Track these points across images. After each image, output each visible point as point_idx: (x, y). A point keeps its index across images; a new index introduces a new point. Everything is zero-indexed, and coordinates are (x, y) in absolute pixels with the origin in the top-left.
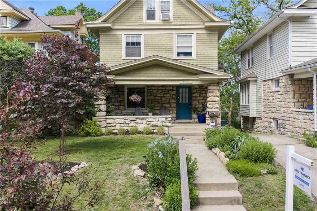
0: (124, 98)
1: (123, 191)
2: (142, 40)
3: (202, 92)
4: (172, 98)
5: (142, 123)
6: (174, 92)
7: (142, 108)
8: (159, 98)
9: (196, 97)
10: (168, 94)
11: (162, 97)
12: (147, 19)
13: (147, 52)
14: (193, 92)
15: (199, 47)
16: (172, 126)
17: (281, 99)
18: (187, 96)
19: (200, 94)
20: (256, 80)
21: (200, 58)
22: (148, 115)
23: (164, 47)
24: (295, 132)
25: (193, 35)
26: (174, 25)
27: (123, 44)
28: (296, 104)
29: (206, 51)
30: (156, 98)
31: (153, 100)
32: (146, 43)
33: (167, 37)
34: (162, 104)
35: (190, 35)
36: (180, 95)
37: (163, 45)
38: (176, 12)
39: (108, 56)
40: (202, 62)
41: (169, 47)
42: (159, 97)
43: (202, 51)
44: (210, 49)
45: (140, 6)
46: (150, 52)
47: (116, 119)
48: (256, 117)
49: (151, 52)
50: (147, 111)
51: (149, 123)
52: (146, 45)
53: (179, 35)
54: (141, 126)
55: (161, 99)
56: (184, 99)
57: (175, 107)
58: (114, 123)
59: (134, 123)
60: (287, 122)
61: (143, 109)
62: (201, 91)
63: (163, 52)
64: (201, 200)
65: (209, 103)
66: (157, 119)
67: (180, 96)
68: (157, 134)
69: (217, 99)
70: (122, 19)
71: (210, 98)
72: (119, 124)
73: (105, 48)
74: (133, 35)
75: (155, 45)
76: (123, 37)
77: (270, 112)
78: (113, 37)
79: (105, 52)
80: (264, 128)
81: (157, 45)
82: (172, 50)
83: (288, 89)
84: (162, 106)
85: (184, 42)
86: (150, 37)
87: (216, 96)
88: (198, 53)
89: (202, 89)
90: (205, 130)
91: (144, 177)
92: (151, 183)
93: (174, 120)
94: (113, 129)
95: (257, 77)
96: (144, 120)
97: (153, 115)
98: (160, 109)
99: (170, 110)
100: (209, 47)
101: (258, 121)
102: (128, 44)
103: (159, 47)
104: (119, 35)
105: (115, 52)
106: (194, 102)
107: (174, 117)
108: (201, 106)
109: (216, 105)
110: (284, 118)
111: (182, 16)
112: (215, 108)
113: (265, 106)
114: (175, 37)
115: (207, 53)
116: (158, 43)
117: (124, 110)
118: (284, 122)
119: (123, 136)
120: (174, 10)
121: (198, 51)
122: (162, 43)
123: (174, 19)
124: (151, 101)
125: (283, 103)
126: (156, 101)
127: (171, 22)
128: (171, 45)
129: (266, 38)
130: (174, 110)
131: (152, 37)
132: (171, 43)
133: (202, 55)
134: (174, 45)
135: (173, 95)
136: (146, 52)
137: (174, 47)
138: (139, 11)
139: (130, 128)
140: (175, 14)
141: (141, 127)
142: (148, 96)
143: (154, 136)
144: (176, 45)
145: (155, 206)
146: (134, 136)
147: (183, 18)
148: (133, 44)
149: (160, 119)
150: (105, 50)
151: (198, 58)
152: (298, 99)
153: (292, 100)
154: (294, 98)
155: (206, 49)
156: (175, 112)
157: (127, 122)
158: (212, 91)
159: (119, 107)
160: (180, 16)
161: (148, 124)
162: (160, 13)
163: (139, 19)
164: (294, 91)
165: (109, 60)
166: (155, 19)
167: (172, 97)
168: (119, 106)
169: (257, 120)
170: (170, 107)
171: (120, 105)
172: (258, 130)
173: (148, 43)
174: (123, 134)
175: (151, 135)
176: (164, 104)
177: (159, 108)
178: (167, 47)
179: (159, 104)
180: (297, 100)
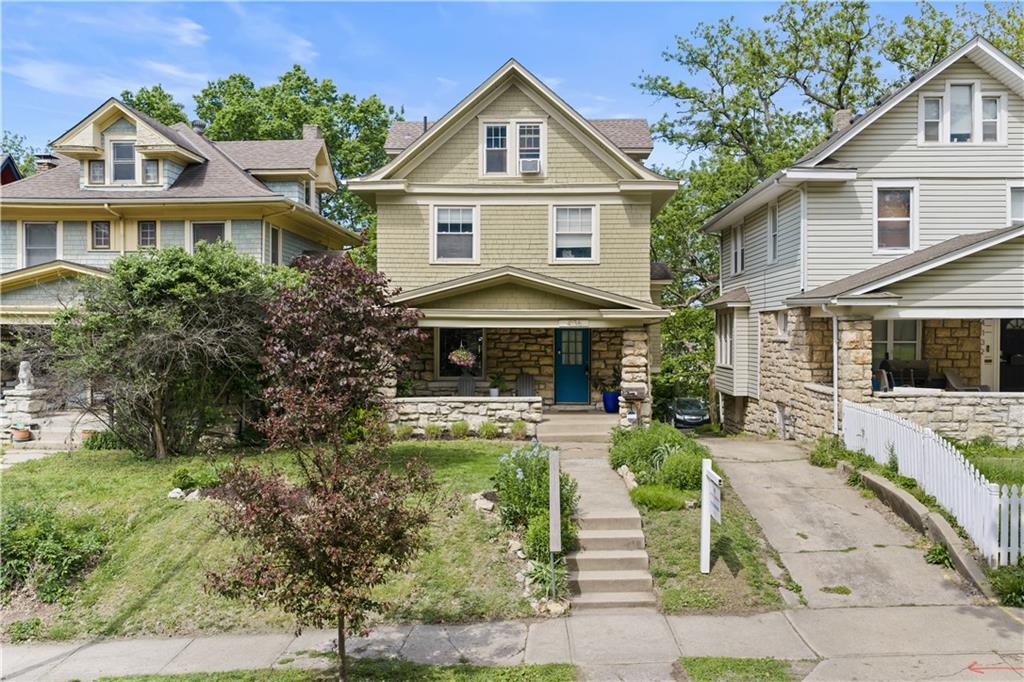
0: (433, 354)
1: (460, 530)
2: (475, 219)
3: (613, 341)
4: (543, 354)
5: (478, 414)
6: (548, 341)
7: (474, 375)
8: (515, 354)
9: (599, 352)
10: (536, 344)
11: (520, 351)
12: (488, 170)
13: (488, 247)
14: (593, 339)
15: (607, 236)
16: (543, 421)
17: (790, 359)
18: (580, 349)
19: (610, 344)
20: (748, 309)
21: (610, 261)
22: (487, 394)
23: (526, 237)
24: (809, 434)
25: (593, 208)
26: (551, 187)
27: (431, 227)
28: (815, 372)
29: (623, 246)
30: (506, 354)
31: (499, 358)
32: (484, 227)
33: (533, 213)
34: (521, 368)
35: (587, 210)
36: (564, 346)
37: (524, 232)
38: (553, 155)
39: (396, 256)
40: (613, 270)
41: (538, 237)
42: (515, 351)
43: (615, 246)
44: (633, 241)
45: (472, 141)
46: (495, 247)
47: (420, 405)
48: (748, 397)
49: (497, 247)
50: (488, 384)
51: (493, 412)
52: (484, 232)
53: (561, 210)
54: (474, 419)
55: (519, 356)
56: (572, 356)
57: (551, 376)
58: (415, 413)
59: (460, 412)
60: (800, 413)
61: (476, 378)
62: (611, 339)
63: (524, 246)
64: (582, 543)
65: (625, 369)
66: (510, 405)
67: (564, 349)
68: (510, 438)
69: (643, 360)
70: (430, 171)
71: (628, 358)
72: (427, 416)
73: (391, 236)
74: (455, 210)
75: (506, 232)
76: (431, 212)
77: (773, 386)
78: (409, 212)
79: (390, 246)
80: (763, 424)
81: (511, 232)
82: (545, 241)
83: (800, 340)
84: (522, 373)
85: (573, 224)
86: (495, 212)
87: (641, 355)
88: (604, 251)
89: (613, 335)
90: (612, 431)
91: (492, 510)
92: (505, 518)
93: (550, 405)
94: (415, 427)
95: (749, 301)
96: (481, 407)
97: (499, 395)
98: (516, 380)
99: (539, 383)
100: (630, 236)
101: (752, 406)
102: (442, 227)
103: (514, 237)
104: (421, 207)
105: (411, 246)
106: (596, 364)
107: (548, 399)
108: (611, 372)
109: (640, 374)
110: (794, 403)
111: (568, 165)
112: (639, 381)
113: (765, 373)
114: (552, 212)
115: (625, 251)
116: (512, 227)
117: (433, 381)
118: (794, 412)
119: (437, 442)
120: (551, 150)
121: (606, 246)
122: (522, 227)
123: (550, 170)
124: (495, 362)
125: (792, 369)
126: (507, 361)
127: (543, 179)
128: (542, 232)
129: (766, 214)
130: (550, 382)
131: (500, 212)
132: (542, 227)
133: (614, 256)
134: (550, 232)
135: (546, 346)
136: (483, 247)
137: (550, 236)
138: (470, 151)
139: (451, 424)
140: (551, 160)
141: (475, 423)
142: (488, 349)
143: (504, 442)
144: (555, 232)
145: (510, 552)
146: (460, 442)
147: (571, 170)
148: (455, 227)
149: (515, 405)
150: (389, 241)
151: (606, 261)
152: (821, 363)
153: (807, 366)
154: (811, 361)
155: (623, 241)
156: (552, 386)
157: (444, 410)
158: (632, 343)
159: (422, 374)
160: (563, 165)
161: (490, 416)
162: (518, 157)
163: (468, 171)
164: (811, 345)
165: (398, 265)
166: (505, 171)
167: (545, 351)
168: (420, 372)
169: (750, 404)
170: (540, 375)
171: (424, 370)
172: (752, 429)
173: (488, 227)
174: (437, 437)
175: (497, 441)
176: (526, 367)
177: (513, 377)
178: (534, 237)
179: (515, 367)
180: (816, 365)
